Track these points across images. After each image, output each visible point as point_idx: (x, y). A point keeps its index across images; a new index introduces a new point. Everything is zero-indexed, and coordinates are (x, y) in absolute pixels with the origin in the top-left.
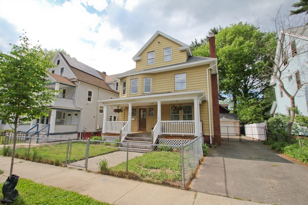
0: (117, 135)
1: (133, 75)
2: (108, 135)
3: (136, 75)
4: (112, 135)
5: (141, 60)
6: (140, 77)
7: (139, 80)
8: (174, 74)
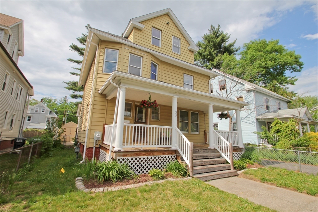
0: (156, 153)
1: (135, 48)
2: (133, 153)
3: (140, 50)
4: (144, 153)
5: (141, 30)
6: (147, 57)
7: (145, 60)
8: (183, 72)
